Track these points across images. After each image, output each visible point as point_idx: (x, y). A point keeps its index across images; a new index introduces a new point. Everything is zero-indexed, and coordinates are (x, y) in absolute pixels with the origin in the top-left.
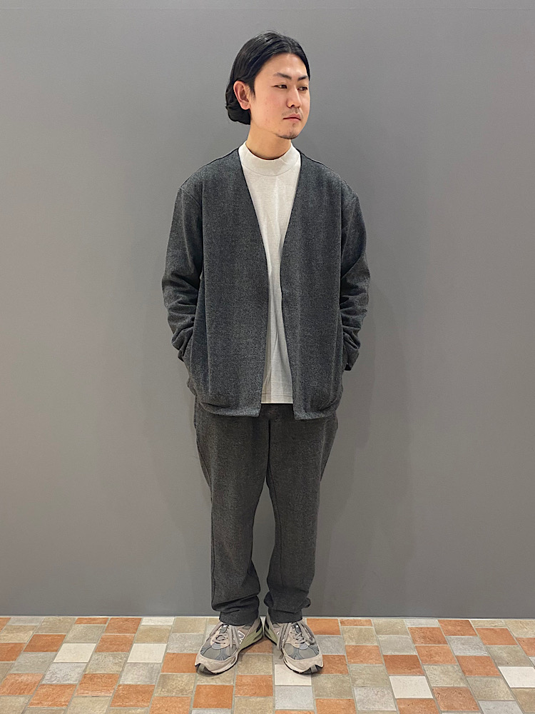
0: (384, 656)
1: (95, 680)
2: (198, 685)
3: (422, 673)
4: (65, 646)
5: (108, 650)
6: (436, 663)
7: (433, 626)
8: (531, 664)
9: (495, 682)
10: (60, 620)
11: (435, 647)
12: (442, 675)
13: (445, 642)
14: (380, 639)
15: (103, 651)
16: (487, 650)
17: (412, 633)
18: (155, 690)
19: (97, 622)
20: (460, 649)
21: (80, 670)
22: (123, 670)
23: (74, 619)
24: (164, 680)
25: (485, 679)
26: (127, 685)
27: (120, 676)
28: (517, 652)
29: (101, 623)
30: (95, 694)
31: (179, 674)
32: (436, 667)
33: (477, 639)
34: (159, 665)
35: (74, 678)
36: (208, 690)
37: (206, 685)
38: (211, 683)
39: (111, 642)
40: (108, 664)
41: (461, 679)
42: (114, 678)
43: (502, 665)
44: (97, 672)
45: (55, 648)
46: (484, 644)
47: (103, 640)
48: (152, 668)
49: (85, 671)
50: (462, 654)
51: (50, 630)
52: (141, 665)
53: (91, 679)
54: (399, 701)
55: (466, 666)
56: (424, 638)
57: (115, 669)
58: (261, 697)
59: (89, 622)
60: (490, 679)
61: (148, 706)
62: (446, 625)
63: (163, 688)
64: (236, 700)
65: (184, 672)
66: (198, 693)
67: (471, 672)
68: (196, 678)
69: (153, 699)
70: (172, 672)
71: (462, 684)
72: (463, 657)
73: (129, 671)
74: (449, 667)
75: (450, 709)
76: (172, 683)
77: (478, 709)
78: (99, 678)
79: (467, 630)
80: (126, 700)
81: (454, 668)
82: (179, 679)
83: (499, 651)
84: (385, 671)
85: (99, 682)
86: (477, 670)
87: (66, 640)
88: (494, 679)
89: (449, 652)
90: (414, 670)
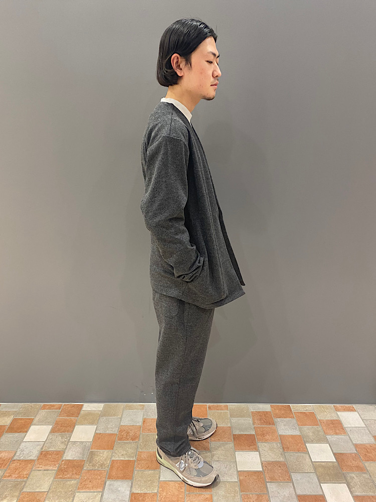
0: (233, 435)
1: (48, 456)
2: (113, 460)
3: (257, 449)
4: (32, 427)
5: (59, 431)
6: (266, 441)
7: (267, 410)
8: (327, 442)
9: (303, 457)
11: (267, 427)
13: (273, 424)
14: (232, 421)
15: (55, 432)
16: (300, 431)
17: (253, 416)
18: (85, 465)
19: (54, 408)
20: (283, 429)
21: (39, 448)
22: (66, 447)
23: (42, 405)
24: (92, 454)
25: (297, 454)
26: (67, 460)
27: (64, 453)
28: (318, 431)
29: (57, 409)
30: (47, 468)
31: (101, 451)
32: (266, 444)
33: (294, 421)
34: (90, 443)
35: (34, 454)
36: (118, 464)
37: (117, 460)
38: (121, 459)
39: (62, 424)
40: (58, 443)
41: (281, 454)
42: (60, 453)
43: (309, 442)
44: (50, 450)
45: (26, 430)
46: (299, 425)
47: (57, 423)
48: (85, 446)
49: (42, 449)
50: (284, 434)
52: (78, 443)
53: (45, 456)
54: (240, 473)
55: (285, 444)
56: (260, 420)
57: (61, 447)
58: (152, 470)
59: (50, 407)
60: (300, 454)
61: (79, 478)
62: (275, 409)
63: (90, 463)
64: (136, 472)
65: (105, 449)
66: (112, 467)
67: (288, 448)
68: (112, 454)
69: (83, 472)
70: (97, 449)
71: (281, 458)
72: (284, 436)
73: (70, 449)
74: (274, 444)
75: (273, 480)
76: (97, 458)
77: (290, 480)
78: (50, 455)
79: (288, 413)
80: (66, 473)
81: (277, 445)
82: (101, 455)
83: (307, 431)
84: (233, 448)
85: (50, 458)
86: (292, 447)
87: (34, 423)
88: (302, 454)
89: (275, 432)
90: (252, 447)
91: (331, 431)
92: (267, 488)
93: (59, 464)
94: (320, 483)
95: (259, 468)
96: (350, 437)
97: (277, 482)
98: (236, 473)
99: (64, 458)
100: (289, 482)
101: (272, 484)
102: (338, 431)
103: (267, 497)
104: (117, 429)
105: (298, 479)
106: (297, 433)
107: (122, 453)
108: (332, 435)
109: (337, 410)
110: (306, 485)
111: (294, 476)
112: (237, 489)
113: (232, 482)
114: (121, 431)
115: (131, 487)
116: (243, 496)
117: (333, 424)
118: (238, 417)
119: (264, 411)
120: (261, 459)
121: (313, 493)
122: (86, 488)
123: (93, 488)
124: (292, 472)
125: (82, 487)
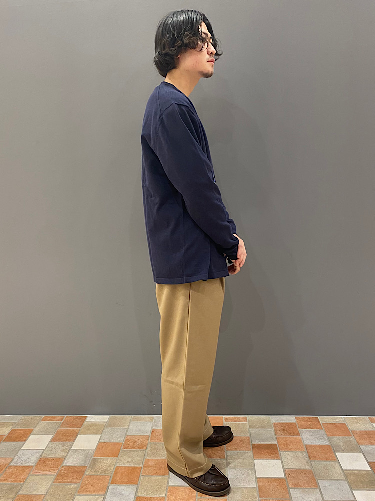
0: (253, 445)
1: (47, 463)
2: (118, 467)
3: (279, 458)
4: (32, 437)
5: (60, 440)
6: (290, 450)
7: (291, 422)
8: (361, 451)
9: (332, 465)
10: (32, 418)
11: (291, 438)
12: (293, 460)
13: (298, 434)
14: (251, 431)
15: (56, 441)
16: (329, 440)
17: (275, 427)
18: (87, 471)
19: (56, 419)
20: (309, 439)
21: (38, 455)
22: (67, 455)
24: (95, 461)
25: (325, 463)
26: (68, 466)
27: (65, 460)
28: (350, 441)
29: (59, 420)
30: (45, 473)
31: (105, 458)
32: (289, 453)
33: (323, 432)
34: (93, 451)
35: (33, 460)
36: (124, 470)
37: (122, 467)
38: (127, 465)
39: (63, 434)
40: (59, 451)
41: (307, 463)
42: (60, 461)
43: (339, 452)
44: (50, 457)
45: (25, 439)
46: (327, 436)
47: (58, 433)
48: (88, 453)
49: (41, 456)
50: (310, 444)
51: (24, 426)
52: (81, 451)
53: (44, 462)
54: (259, 480)
55: (312, 453)
56: (284, 430)
57: (62, 454)
58: (160, 476)
59: (51, 419)
60: (328, 463)
61: (80, 483)
62: (300, 421)
63: (93, 469)
64: (142, 478)
65: (109, 457)
66: (116, 473)
67: (315, 457)
68: (117, 461)
69: (84, 477)
70: (101, 457)
71: (307, 467)
72: (310, 446)
73: (71, 456)
74: (299, 453)
75: (297, 486)
76: (100, 465)
77: (317, 486)
78: (50, 461)
79: (317, 425)
80: (66, 478)
81: (303, 454)
82: (105, 462)
83: (338, 441)
84: (252, 456)
85: (50, 464)
86: (320, 456)
87: (33, 433)
88: (332, 463)
89: (301, 441)
90: (273, 456)
92: (290, 494)
93: (59, 469)
94: (352, 489)
95: (281, 475)
97: (302, 489)
98: (254, 479)
99: (64, 465)
100: (315, 489)
101: (296, 490)
104: (124, 438)
105: (327, 485)
106: (326, 443)
107: (127, 460)
108: (367, 445)
109: (373, 421)
110: (335, 491)
111: (322, 484)
112: (256, 494)
113: (250, 488)
114: (127, 441)
115: (137, 491)
117: (368, 434)
118: (258, 428)
119: (288, 422)
120: (283, 467)
122: (87, 492)
123: (94, 492)
124: (319, 480)
125: (83, 490)
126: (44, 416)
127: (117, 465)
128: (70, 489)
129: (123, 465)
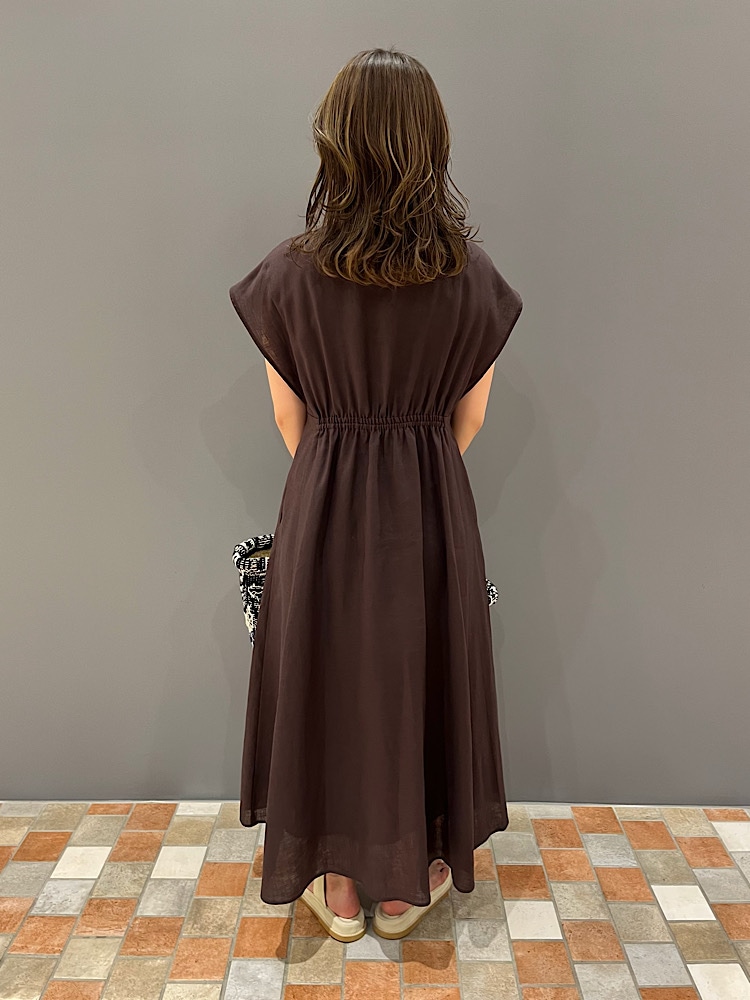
0: (498, 867)
1: (104, 909)
2: (244, 918)
3: (549, 897)
4: (69, 850)
5: (126, 857)
6: (567, 879)
7: (564, 818)
8: (695, 882)
9: (647, 912)
10: (67, 808)
11: (567, 852)
12: (576, 901)
13: (580, 845)
15: (120, 860)
16: (637, 859)
17: (536, 828)
18: (184, 927)
19: (116, 810)
20: (600, 856)
21: (84, 892)
22: (143, 892)
23: (87, 805)
24: (199, 905)
25: (633, 906)
26: (146, 917)
27: (139, 903)
28: (676, 860)
29: (122, 813)
30: (101, 933)
31: (219, 899)
32: (566, 886)
33: (623, 839)
34: (193, 883)
35: (74, 904)
36: (256, 926)
37: (254, 918)
38: (262, 914)
39: (132, 843)
40: (125, 884)
41: (601, 906)
42: (130, 904)
43: (657, 882)
44: (107, 896)
45: (55, 855)
46: (633, 848)
47: (122, 842)
48: (183, 888)
49: (91, 893)
50: (603, 864)
51: (51, 825)
52: (169, 883)
53: (98, 908)
54: (515, 945)
55: (612, 887)
56: (552, 836)
57: (129, 890)
59: (107, 810)
60: (639, 906)
61: (172, 954)
62: (581, 815)
63: (195, 923)
64: (293, 942)
65: (226, 895)
66: (242, 931)
67: (615, 895)
68: (242, 905)
69: (180, 941)
70: (210, 895)
71: (602, 915)
72: (604, 869)
73: (152, 893)
74: (585, 886)
75: (585, 958)
76: (209, 914)
77: (623, 958)
78: (109, 906)
79: (609, 824)
80: (143, 944)
81: (592, 888)
82: (218, 907)
83: (654, 860)
84: (499, 892)
85: (109, 912)
86: (623, 891)
87: (72, 841)
88: (645, 907)
89: (585, 860)
90: (538, 891)
91: (702, 861)
92: (574, 974)
93: (128, 925)
94: (686, 963)
95: (556, 935)
96: (741, 872)
97: (596, 962)
98: (507, 944)
99: (138, 914)
100: (620, 963)
101: (586, 966)
102: (716, 860)
103: (577, 993)
104: (251, 853)
105: (640, 955)
106: (631, 863)
108: (705, 868)
109: (711, 817)
110: (658, 967)
111: (631, 951)
112: (512, 976)
113: (500, 962)
115: (285, 972)
116: (524, 991)
117: (705, 845)
119: (559, 817)
120: (558, 917)
121: (672, 984)
122: (186, 975)
123: (202, 974)
124: (626, 943)
125: (179, 972)
126: (91, 803)
127: (244, 914)
128: (153, 970)
129: (254, 915)
